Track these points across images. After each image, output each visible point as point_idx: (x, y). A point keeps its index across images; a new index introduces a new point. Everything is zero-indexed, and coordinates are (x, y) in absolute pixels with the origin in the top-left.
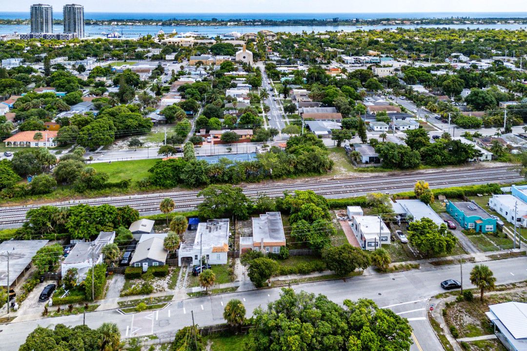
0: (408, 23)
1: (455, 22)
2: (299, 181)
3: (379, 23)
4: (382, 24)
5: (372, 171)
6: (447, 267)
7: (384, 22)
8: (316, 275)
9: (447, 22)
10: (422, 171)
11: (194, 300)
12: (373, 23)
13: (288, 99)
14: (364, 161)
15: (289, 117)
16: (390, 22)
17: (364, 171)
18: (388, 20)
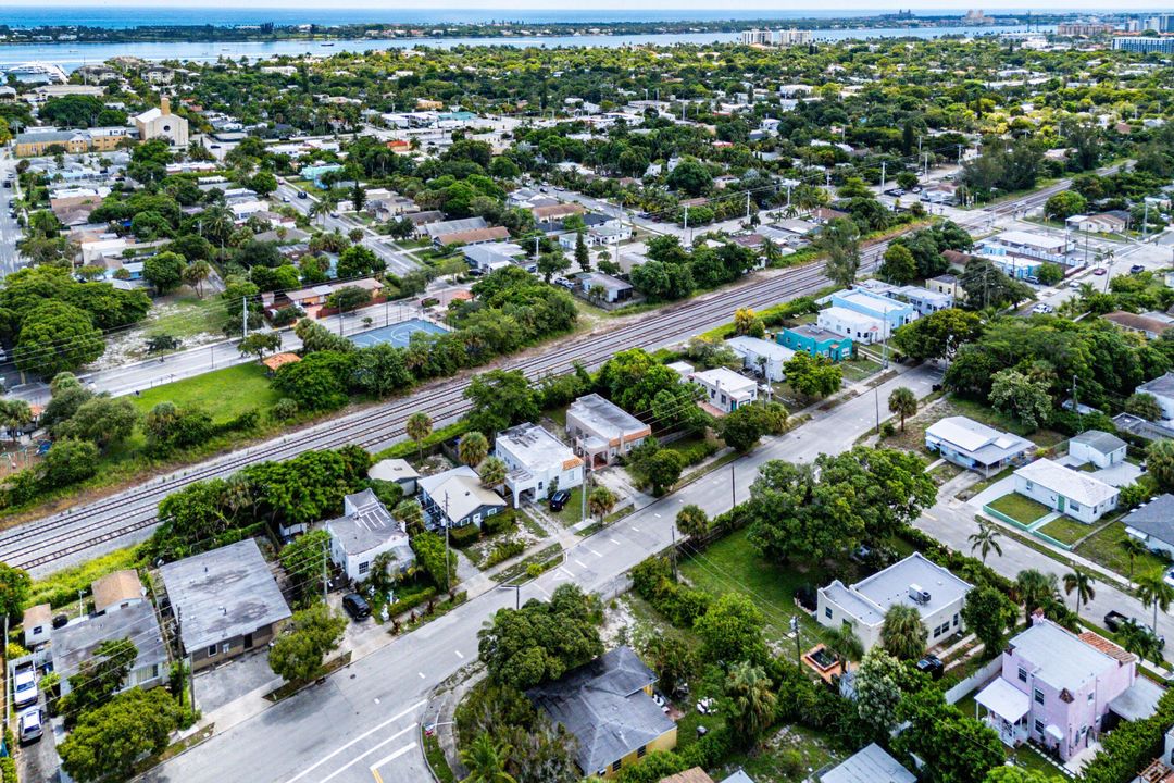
0: (419, 33)
1: (505, 32)
2: (547, 348)
3: (363, 35)
4: (370, 36)
5: (637, 312)
6: (837, 409)
7: (373, 33)
8: (710, 461)
9: (490, 32)
10: (698, 299)
11: (592, 538)
12: (348, 33)
13: (364, 210)
14: (610, 299)
15: (403, 244)
16: (384, 33)
17: (625, 314)
18: (379, 27)
